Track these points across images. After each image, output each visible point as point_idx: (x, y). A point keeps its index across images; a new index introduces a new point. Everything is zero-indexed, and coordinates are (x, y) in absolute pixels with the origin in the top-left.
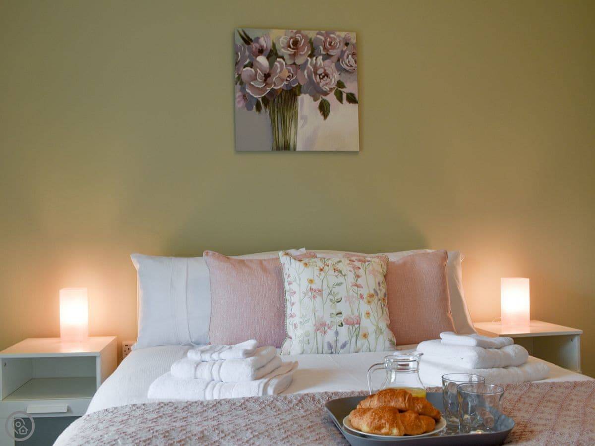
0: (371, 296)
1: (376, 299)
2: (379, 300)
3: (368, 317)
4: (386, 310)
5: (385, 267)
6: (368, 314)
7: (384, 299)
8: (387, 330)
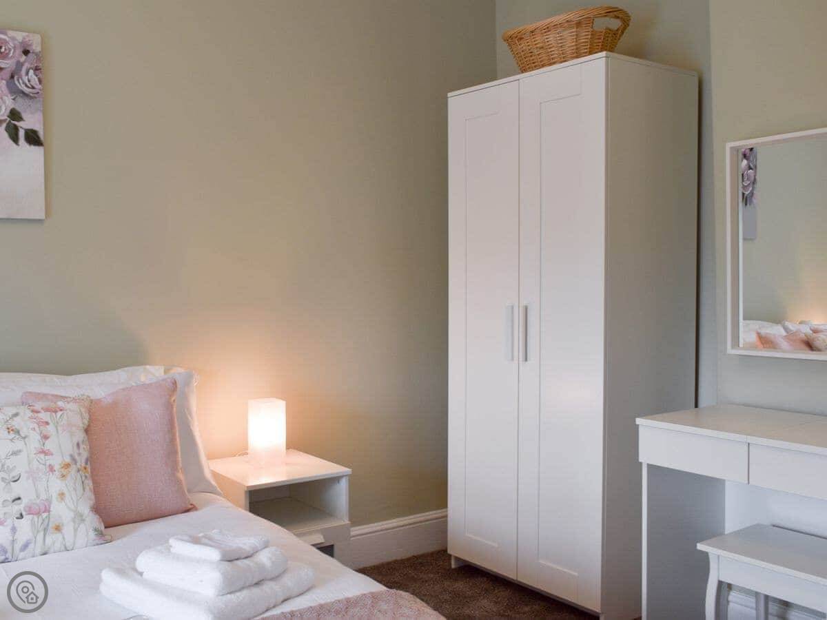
0: (67, 466)
1: (73, 469)
2: (79, 471)
3: (62, 499)
4: (89, 483)
5: (86, 416)
6: (62, 495)
7: (85, 468)
8: (91, 514)
